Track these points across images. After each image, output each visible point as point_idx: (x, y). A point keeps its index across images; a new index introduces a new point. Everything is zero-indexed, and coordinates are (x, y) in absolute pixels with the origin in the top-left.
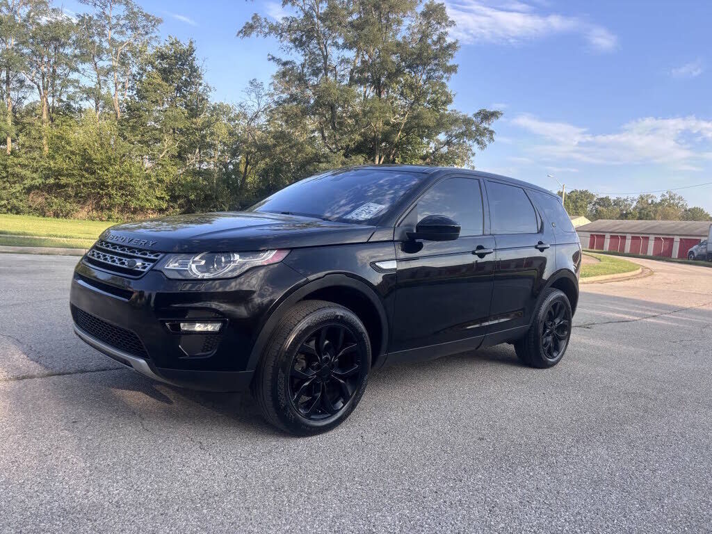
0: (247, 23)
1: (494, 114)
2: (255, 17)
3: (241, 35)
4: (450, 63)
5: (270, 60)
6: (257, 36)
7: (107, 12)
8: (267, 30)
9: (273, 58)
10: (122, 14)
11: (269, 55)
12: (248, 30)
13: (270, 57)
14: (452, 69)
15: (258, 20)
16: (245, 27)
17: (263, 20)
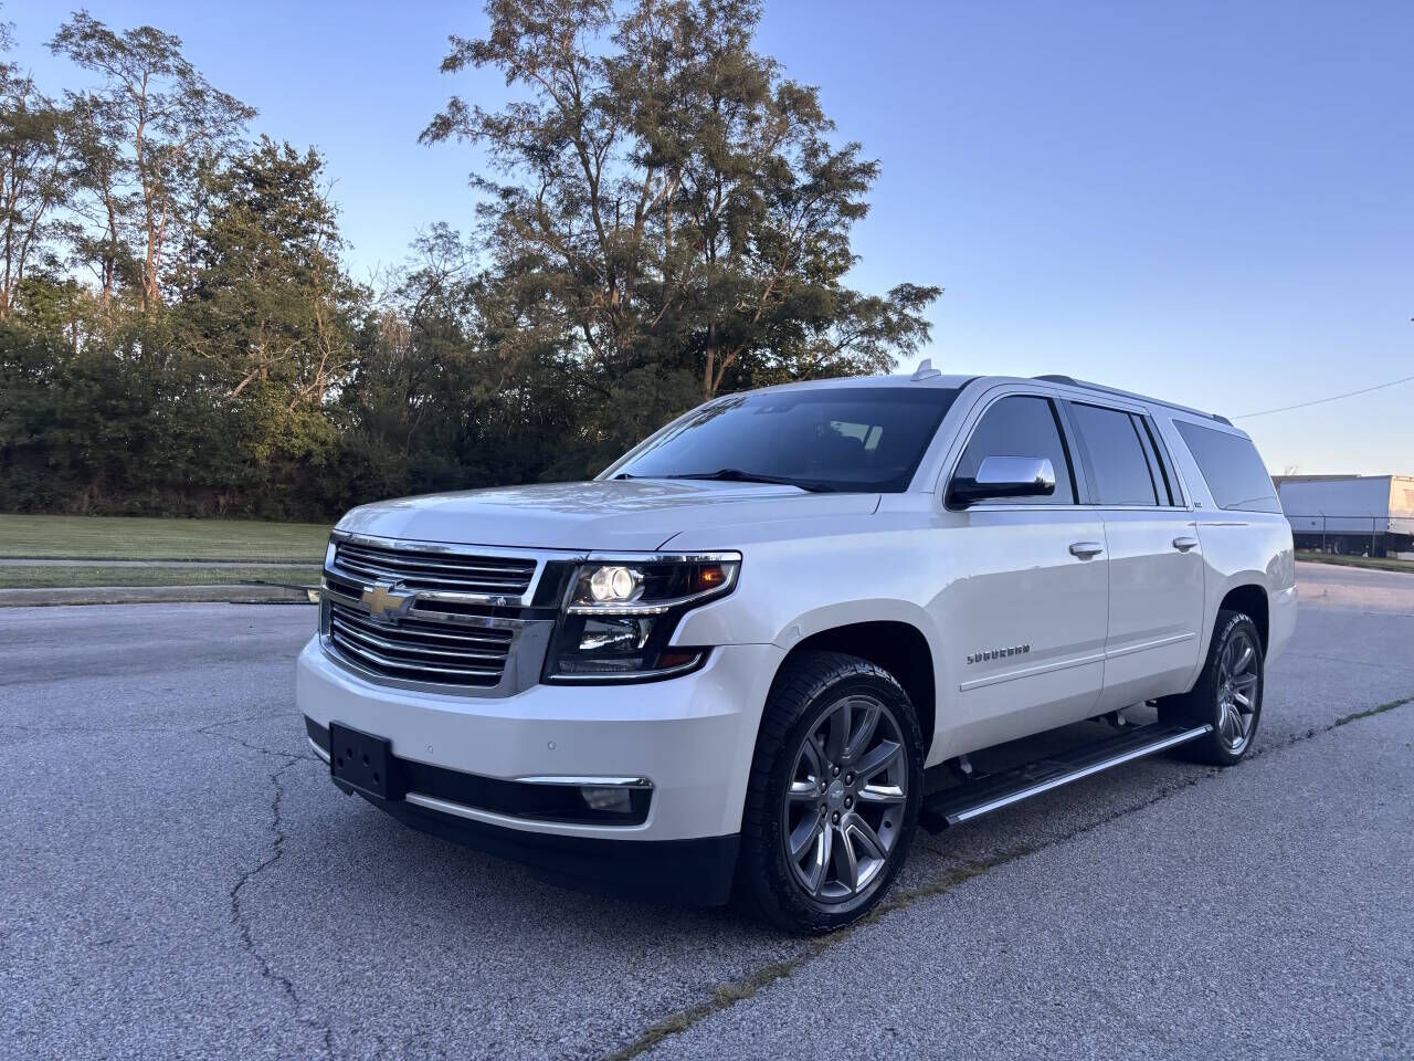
0: (439, 116)
1: (930, 293)
2: (455, 105)
3: (427, 139)
4: (854, 198)
5: (473, 184)
6: (460, 139)
7: (137, 88)
8: (477, 129)
9: (480, 182)
10: (167, 92)
11: (472, 175)
12: (442, 127)
13: (474, 179)
14: (858, 211)
15: (459, 110)
16: (434, 125)
17: (471, 109)
